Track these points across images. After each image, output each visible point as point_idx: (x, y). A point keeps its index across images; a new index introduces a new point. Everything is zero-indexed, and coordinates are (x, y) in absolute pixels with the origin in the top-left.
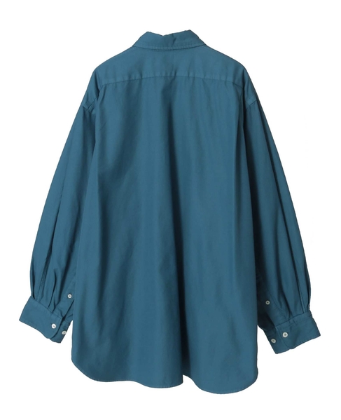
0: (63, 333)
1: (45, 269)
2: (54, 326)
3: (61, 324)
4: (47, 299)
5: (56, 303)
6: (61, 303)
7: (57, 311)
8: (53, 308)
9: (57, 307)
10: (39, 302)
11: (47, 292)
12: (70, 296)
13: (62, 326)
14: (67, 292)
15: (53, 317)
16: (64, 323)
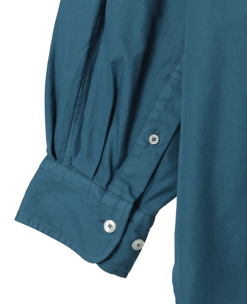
0: (135, 245)
1: (84, 73)
2: (109, 226)
3: (129, 221)
4: (90, 155)
5: (115, 162)
6: (130, 161)
7: (117, 186)
8: (107, 178)
9: (118, 174)
10: (70, 166)
11: (91, 134)
12: (154, 139)
13: (132, 226)
14: (145, 130)
15: (109, 200)
16: (138, 217)
